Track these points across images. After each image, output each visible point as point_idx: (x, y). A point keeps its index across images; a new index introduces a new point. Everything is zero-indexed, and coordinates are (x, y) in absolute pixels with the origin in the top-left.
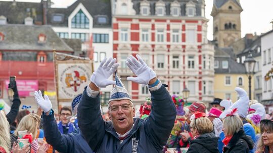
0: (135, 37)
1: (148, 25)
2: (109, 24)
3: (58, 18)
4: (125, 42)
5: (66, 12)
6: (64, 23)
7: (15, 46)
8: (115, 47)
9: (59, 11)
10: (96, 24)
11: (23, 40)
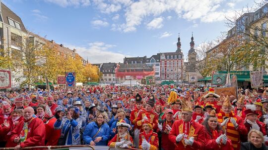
0: (166, 64)
1: (169, 61)
2: (159, 62)
3: (147, 61)
4: (163, 66)
5: (149, 59)
6: (149, 62)
7: (138, 68)
8: (161, 67)
9: (148, 59)
10: (156, 62)
11: (140, 67)
